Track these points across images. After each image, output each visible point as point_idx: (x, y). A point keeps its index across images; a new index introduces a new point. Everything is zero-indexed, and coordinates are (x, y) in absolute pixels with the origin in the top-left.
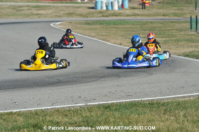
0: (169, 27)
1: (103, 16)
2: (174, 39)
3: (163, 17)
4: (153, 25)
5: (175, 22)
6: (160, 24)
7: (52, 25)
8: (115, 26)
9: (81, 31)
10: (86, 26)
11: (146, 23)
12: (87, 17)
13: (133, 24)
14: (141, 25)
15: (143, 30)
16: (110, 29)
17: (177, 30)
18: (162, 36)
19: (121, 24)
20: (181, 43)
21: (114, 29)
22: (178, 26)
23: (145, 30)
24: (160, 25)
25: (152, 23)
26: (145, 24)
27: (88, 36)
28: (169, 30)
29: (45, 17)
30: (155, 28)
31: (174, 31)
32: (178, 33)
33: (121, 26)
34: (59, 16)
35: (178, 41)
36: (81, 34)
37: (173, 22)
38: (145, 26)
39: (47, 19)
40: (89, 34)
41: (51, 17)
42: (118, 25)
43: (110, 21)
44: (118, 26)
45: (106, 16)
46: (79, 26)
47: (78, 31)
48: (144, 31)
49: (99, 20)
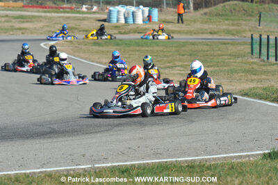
0: (219, 50)
1: (120, 33)
2: (226, 68)
3: (210, 36)
5: (228, 43)
6: (205, 46)
7: (42, 45)
8: (137, 48)
9: (87, 55)
10: (94, 47)
11: (184, 44)
13: (165, 46)
14: (177, 47)
15: (179, 55)
16: (130, 53)
17: (230, 55)
18: (209, 64)
19: (147, 45)
20: (236, 75)
21: (137, 53)
22: (232, 49)
23: (183, 55)
24: (205, 48)
25: (192, 44)
26: (183, 46)
27: (97, 62)
28: (219, 55)
29: (32, 33)
30: (198, 51)
31: (226, 57)
32: (232, 61)
33: (147, 49)
35: (232, 72)
36: (86, 59)
37: (225, 44)
38: (183, 48)
39: (35, 36)
40: (98, 61)
41: (41, 33)
42: (142, 46)
43: (130, 40)
44: (143, 48)
45: (125, 33)
46: (83, 47)
47: (82, 55)
48: (181, 57)
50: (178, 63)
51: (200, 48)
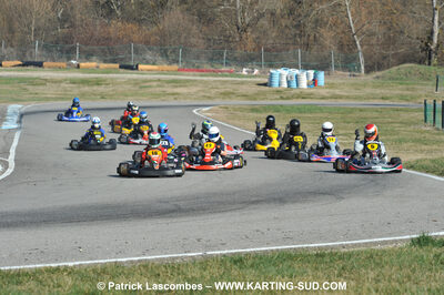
0: (390, 117)
1: (282, 98)
3: (382, 102)
4: (364, 114)
5: (401, 110)
7: (195, 111)
9: (241, 123)
10: (251, 114)
11: (352, 111)
12: (255, 99)
13: (329, 112)
14: (343, 114)
17: (401, 123)
19: (310, 111)
22: (405, 116)
23: (349, 122)
24: (375, 114)
25: (361, 110)
26: (350, 113)
28: (389, 123)
29: (185, 99)
31: (396, 125)
32: (403, 129)
34: (209, 98)
35: (400, 141)
37: (397, 110)
38: (350, 115)
39: (188, 102)
41: (196, 99)
43: (292, 106)
45: (288, 98)
46: (240, 114)
47: (236, 122)
49: (273, 105)
50: (341, 132)
51: (369, 115)
